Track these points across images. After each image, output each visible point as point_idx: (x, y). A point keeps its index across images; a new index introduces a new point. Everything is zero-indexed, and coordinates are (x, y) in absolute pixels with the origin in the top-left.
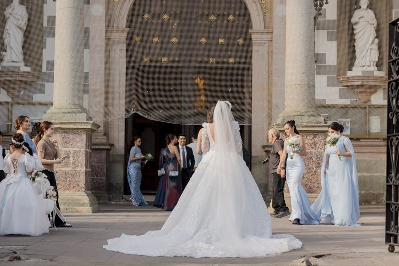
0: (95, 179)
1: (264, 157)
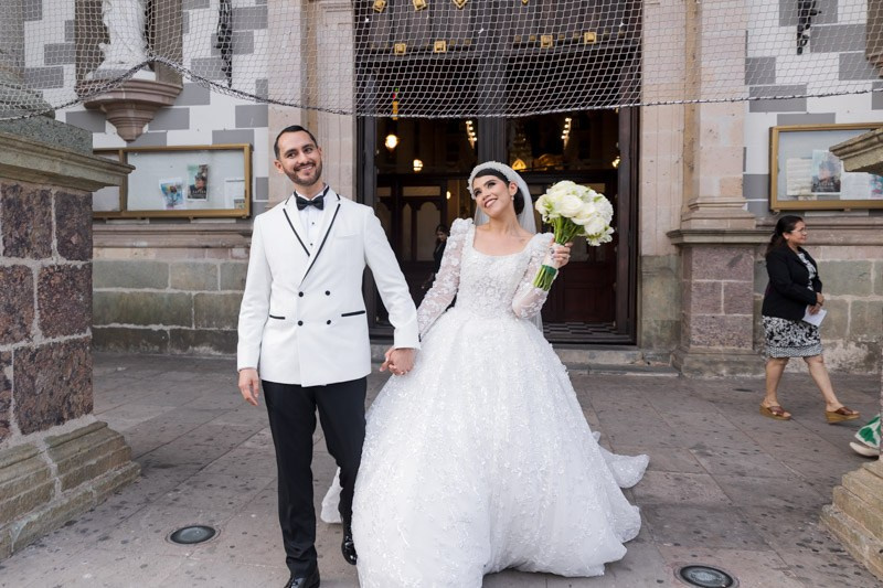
1: (673, 259)
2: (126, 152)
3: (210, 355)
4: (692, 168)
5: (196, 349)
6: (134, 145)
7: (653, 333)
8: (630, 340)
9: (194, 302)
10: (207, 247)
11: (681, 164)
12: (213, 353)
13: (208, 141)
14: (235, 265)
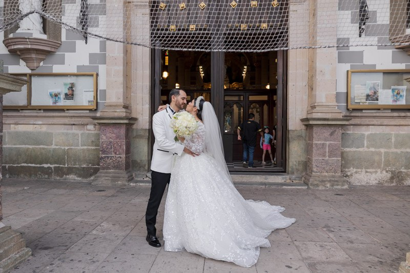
0: (113, 157)
1: (304, 131)
2: (31, 75)
3: (75, 180)
4: (312, 89)
5: (67, 176)
6: (35, 72)
7: (294, 167)
8: (283, 170)
9: (67, 152)
10: (74, 125)
11: (307, 86)
12: (77, 178)
13: (75, 71)
14: (89, 133)
